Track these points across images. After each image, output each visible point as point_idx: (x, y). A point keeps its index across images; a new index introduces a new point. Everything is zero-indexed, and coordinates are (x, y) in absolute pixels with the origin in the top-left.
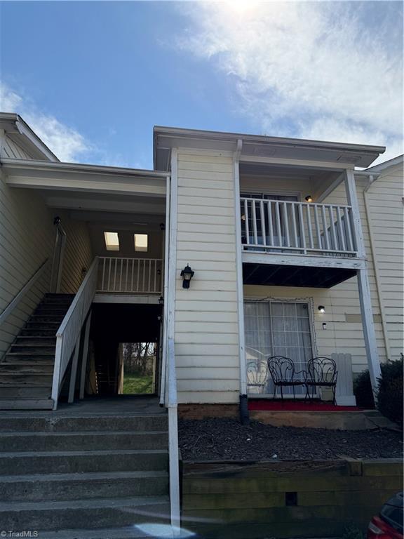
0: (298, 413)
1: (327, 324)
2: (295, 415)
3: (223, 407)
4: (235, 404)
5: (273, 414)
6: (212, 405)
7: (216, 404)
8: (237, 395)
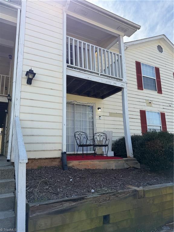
0: (93, 161)
1: (101, 116)
2: (92, 162)
3: (50, 160)
4: (59, 158)
5: (79, 162)
6: (44, 159)
7: (46, 159)
8: (60, 152)
